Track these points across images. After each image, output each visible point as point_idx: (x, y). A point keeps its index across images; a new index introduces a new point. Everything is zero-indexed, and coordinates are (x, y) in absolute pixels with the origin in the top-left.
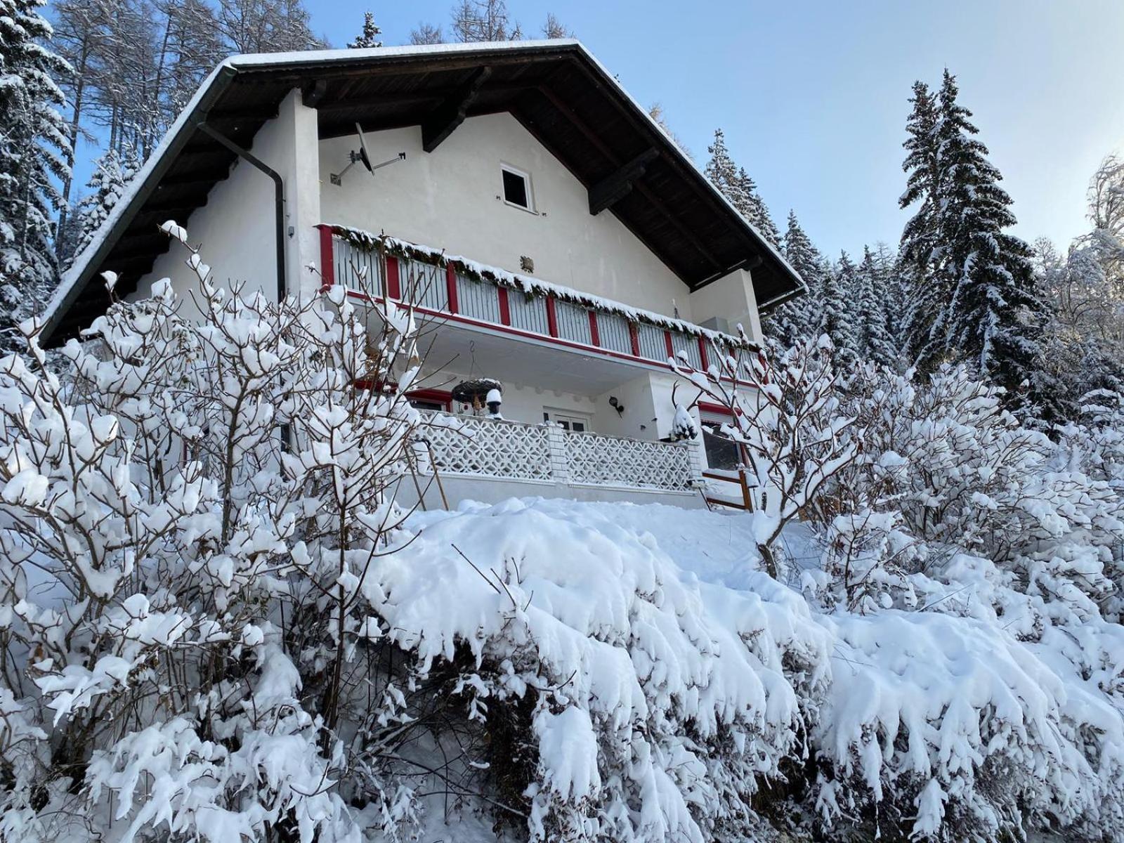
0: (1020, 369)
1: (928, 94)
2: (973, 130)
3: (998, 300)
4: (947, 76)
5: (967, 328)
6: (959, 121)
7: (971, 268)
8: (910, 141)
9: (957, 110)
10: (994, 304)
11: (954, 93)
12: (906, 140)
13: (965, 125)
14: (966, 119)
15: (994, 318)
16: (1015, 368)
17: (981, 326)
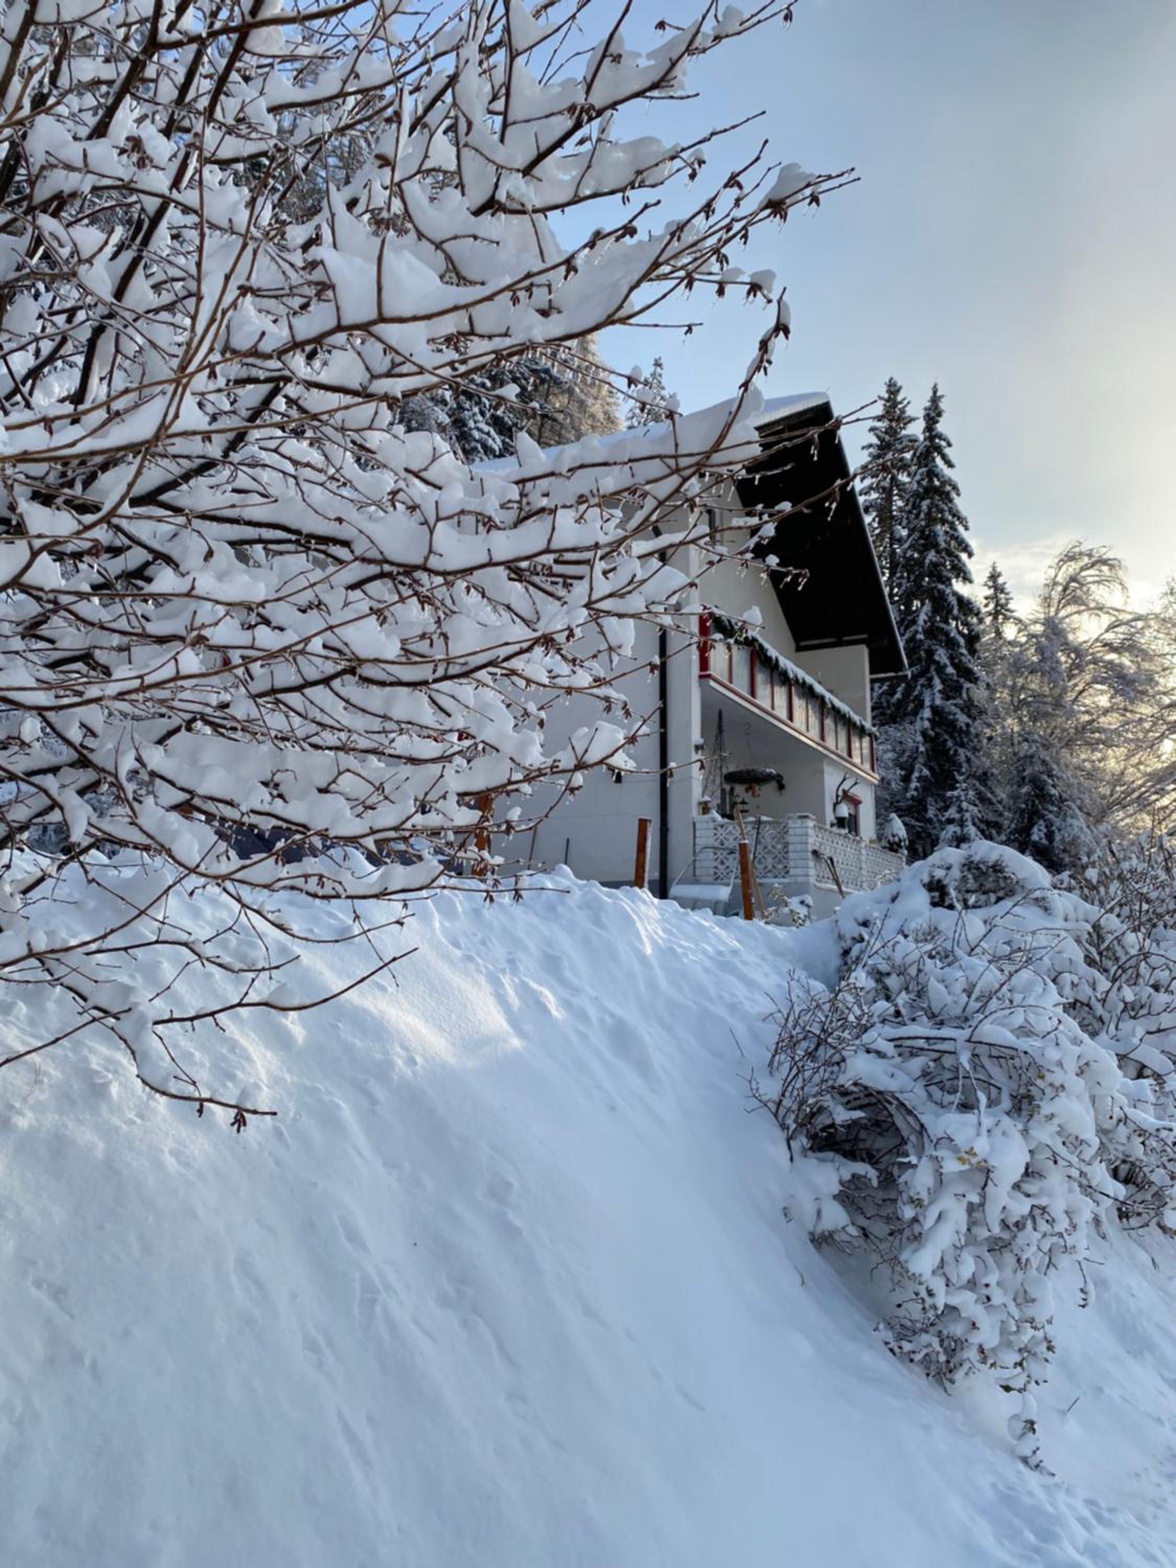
0: (950, 744)
1: (899, 398)
2: (950, 464)
3: (945, 666)
4: (935, 392)
5: (903, 685)
6: (939, 450)
7: (925, 622)
8: (870, 446)
9: (940, 437)
10: (940, 669)
11: (939, 414)
12: (865, 444)
13: (944, 457)
14: (947, 451)
15: (938, 684)
16: (946, 740)
17: (919, 688)
